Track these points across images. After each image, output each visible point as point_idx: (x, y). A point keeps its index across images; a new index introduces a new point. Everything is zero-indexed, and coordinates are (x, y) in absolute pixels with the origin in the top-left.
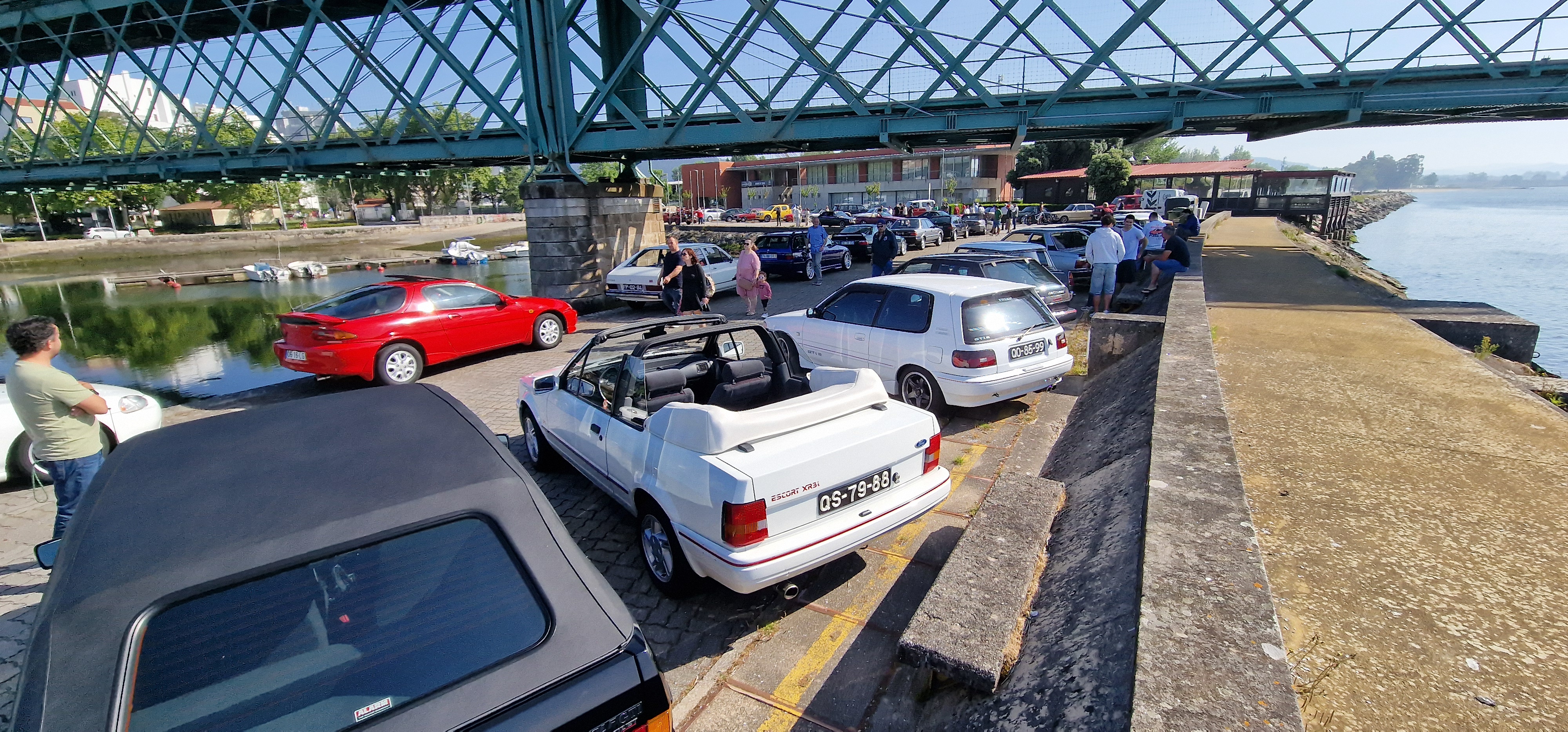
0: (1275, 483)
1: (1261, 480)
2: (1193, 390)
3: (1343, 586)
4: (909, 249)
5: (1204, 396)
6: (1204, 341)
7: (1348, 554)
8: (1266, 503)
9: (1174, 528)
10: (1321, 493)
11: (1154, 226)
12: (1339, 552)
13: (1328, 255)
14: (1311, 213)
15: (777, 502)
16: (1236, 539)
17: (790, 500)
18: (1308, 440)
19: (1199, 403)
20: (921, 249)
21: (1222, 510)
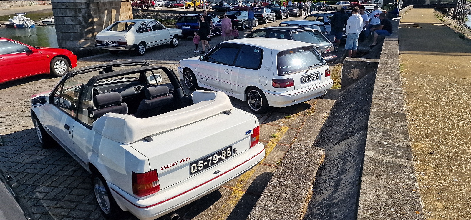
0: (428, 146)
1: (421, 145)
2: (390, 99)
3: (458, 203)
4: (259, 24)
5: (395, 102)
6: (397, 72)
7: (462, 185)
8: (423, 158)
9: (376, 179)
10: (449, 152)
11: (376, 12)
12: (458, 184)
13: (456, 27)
14: (449, 7)
15: (164, 171)
16: (407, 185)
17: (172, 168)
18: (444, 123)
19: (392, 106)
20: (265, 24)
21: (401, 167)
